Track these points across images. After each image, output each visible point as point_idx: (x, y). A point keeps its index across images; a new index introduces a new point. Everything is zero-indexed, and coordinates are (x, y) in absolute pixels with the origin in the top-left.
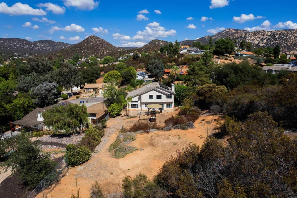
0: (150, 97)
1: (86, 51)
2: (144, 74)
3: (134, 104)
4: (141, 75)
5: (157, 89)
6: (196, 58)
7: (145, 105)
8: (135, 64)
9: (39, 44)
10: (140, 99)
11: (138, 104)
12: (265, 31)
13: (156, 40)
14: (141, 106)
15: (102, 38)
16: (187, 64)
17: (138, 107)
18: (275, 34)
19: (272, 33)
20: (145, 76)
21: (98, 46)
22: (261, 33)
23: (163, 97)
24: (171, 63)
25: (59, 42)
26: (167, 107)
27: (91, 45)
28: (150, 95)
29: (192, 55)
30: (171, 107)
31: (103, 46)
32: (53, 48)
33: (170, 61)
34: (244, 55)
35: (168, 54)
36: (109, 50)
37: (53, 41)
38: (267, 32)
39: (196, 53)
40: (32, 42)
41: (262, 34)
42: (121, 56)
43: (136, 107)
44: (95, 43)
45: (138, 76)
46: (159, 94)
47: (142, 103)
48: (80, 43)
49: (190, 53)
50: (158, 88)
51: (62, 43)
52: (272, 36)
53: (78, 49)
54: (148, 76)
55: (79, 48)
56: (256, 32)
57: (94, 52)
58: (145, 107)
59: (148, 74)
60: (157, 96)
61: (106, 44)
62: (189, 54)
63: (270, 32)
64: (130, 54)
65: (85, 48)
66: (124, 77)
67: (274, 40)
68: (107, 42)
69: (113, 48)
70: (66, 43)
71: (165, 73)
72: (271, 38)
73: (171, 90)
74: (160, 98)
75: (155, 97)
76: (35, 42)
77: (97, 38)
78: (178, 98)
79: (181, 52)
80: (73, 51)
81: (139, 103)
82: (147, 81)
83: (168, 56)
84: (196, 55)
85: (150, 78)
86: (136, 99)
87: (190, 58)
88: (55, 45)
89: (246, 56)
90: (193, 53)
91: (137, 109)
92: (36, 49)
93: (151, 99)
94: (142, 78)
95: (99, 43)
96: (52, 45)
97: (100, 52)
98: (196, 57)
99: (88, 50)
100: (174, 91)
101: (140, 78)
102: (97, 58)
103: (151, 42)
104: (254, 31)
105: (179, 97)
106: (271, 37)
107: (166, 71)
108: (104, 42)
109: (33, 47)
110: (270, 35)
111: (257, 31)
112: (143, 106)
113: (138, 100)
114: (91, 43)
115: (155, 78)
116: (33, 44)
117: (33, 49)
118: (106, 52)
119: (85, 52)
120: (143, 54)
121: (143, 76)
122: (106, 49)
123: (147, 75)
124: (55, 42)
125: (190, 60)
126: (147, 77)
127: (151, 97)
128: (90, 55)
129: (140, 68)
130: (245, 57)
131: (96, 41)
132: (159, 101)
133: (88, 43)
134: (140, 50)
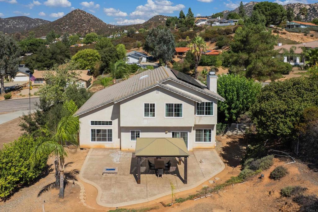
0: (146, 111)
1: (67, 28)
2: (140, 56)
3: (99, 131)
4: (136, 56)
5: (168, 85)
6: (225, 31)
7: (133, 132)
8: (128, 42)
9: (12, 21)
10: (116, 114)
11: (110, 131)
12: (301, 4)
13: (160, 15)
14: (119, 137)
15: (89, 13)
16: (211, 40)
17: (110, 139)
18: (315, 8)
19: (311, 7)
20: (141, 59)
21: (83, 22)
22: (297, 6)
23: (188, 109)
24: (184, 38)
25: (36, 19)
26: (198, 139)
27: (74, 21)
28: (146, 105)
29: (217, 27)
30: (210, 140)
31: (90, 22)
32: (29, 26)
33: (182, 35)
34: (302, 27)
35: (178, 27)
36: (97, 27)
37: (29, 18)
38: (305, 5)
39: (223, 24)
40: (3, 19)
41: (298, 8)
42: (112, 34)
43: (104, 140)
44: (80, 18)
45: (129, 57)
46: (174, 101)
47: (122, 129)
48: (61, 18)
49: (213, 25)
50: (170, 82)
51: (41, 20)
52: (312, 10)
53: (57, 26)
54: (147, 58)
55: (59, 24)
56: (289, 5)
57: (77, 30)
58: (133, 138)
59: (146, 55)
60: (169, 106)
61: (94, 20)
62: (211, 26)
63: (308, 5)
64: (124, 31)
65: (66, 25)
66: (104, 59)
67: (315, 15)
68: (95, 17)
69: (103, 25)
70: (45, 21)
71: (176, 54)
72: (311, 13)
73: (208, 88)
74: (178, 115)
75: (161, 110)
76: (7, 19)
77: (83, 13)
78: (226, 112)
79: (199, 24)
80: (50, 28)
81: (114, 127)
82: (144, 66)
83: (177, 30)
84: (224, 27)
85: (150, 62)
86: (106, 114)
87: (215, 31)
88: (32, 22)
89: (305, 27)
90: (218, 24)
91: (106, 144)
92: (7, 28)
93: (150, 117)
94: (136, 61)
95: (85, 19)
96: (28, 23)
97: (86, 29)
98: (224, 29)
99: (69, 27)
100: (216, 92)
101: (132, 61)
102: (80, 37)
103: (153, 18)
104: (288, 5)
105: (229, 109)
106: (310, 11)
107: (178, 50)
108: (92, 18)
109: (4, 24)
110: (309, 9)
111: (291, 4)
112: (126, 136)
113: (113, 118)
114: (75, 19)
115: (158, 62)
116: (4, 21)
117: (3, 27)
118: (92, 30)
119: (65, 30)
120: (141, 31)
121: (139, 59)
122: (93, 26)
123: (145, 57)
124: (32, 19)
125: (215, 33)
126: (144, 59)
127: (150, 109)
128: (71, 33)
129: (135, 48)
130: (304, 29)
131: (81, 16)
132: (174, 122)
133: (70, 19)
134: (138, 26)
